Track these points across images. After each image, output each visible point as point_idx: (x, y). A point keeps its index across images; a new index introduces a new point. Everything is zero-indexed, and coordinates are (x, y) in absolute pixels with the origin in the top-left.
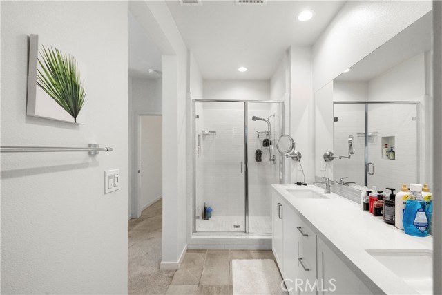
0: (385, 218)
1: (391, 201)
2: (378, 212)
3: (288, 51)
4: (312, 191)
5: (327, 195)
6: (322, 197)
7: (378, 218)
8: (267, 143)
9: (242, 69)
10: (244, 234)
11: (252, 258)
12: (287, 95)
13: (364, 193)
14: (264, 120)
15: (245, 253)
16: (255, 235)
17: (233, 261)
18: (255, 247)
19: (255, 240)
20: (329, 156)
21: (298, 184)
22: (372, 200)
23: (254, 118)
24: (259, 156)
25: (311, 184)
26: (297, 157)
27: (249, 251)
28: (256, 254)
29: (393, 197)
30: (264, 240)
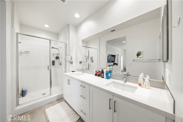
0: (101, 76)
1: (103, 72)
2: (99, 76)
3: (68, 25)
4: (78, 73)
5: (83, 74)
6: (82, 74)
7: (99, 77)
8: (57, 58)
9: (47, 26)
10: (50, 96)
11: (55, 104)
12: (68, 41)
13: (95, 71)
14: (57, 49)
15: (51, 103)
16: (55, 94)
17: (46, 109)
18: (55, 99)
19: (55, 96)
20: (81, 62)
21: (73, 72)
22: (97, 73)
23: (53, 48)
24: (53, 63)
25: (76, 71)
26: (72, 63)
27: (53, 102)
28: (57, 102)
29: (103, 71)
30: (59, 95)
